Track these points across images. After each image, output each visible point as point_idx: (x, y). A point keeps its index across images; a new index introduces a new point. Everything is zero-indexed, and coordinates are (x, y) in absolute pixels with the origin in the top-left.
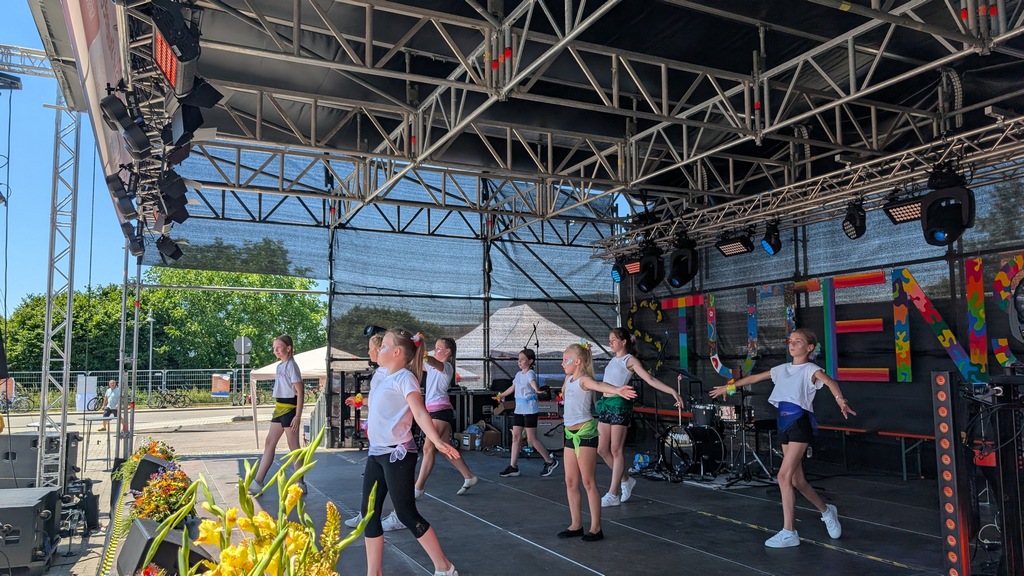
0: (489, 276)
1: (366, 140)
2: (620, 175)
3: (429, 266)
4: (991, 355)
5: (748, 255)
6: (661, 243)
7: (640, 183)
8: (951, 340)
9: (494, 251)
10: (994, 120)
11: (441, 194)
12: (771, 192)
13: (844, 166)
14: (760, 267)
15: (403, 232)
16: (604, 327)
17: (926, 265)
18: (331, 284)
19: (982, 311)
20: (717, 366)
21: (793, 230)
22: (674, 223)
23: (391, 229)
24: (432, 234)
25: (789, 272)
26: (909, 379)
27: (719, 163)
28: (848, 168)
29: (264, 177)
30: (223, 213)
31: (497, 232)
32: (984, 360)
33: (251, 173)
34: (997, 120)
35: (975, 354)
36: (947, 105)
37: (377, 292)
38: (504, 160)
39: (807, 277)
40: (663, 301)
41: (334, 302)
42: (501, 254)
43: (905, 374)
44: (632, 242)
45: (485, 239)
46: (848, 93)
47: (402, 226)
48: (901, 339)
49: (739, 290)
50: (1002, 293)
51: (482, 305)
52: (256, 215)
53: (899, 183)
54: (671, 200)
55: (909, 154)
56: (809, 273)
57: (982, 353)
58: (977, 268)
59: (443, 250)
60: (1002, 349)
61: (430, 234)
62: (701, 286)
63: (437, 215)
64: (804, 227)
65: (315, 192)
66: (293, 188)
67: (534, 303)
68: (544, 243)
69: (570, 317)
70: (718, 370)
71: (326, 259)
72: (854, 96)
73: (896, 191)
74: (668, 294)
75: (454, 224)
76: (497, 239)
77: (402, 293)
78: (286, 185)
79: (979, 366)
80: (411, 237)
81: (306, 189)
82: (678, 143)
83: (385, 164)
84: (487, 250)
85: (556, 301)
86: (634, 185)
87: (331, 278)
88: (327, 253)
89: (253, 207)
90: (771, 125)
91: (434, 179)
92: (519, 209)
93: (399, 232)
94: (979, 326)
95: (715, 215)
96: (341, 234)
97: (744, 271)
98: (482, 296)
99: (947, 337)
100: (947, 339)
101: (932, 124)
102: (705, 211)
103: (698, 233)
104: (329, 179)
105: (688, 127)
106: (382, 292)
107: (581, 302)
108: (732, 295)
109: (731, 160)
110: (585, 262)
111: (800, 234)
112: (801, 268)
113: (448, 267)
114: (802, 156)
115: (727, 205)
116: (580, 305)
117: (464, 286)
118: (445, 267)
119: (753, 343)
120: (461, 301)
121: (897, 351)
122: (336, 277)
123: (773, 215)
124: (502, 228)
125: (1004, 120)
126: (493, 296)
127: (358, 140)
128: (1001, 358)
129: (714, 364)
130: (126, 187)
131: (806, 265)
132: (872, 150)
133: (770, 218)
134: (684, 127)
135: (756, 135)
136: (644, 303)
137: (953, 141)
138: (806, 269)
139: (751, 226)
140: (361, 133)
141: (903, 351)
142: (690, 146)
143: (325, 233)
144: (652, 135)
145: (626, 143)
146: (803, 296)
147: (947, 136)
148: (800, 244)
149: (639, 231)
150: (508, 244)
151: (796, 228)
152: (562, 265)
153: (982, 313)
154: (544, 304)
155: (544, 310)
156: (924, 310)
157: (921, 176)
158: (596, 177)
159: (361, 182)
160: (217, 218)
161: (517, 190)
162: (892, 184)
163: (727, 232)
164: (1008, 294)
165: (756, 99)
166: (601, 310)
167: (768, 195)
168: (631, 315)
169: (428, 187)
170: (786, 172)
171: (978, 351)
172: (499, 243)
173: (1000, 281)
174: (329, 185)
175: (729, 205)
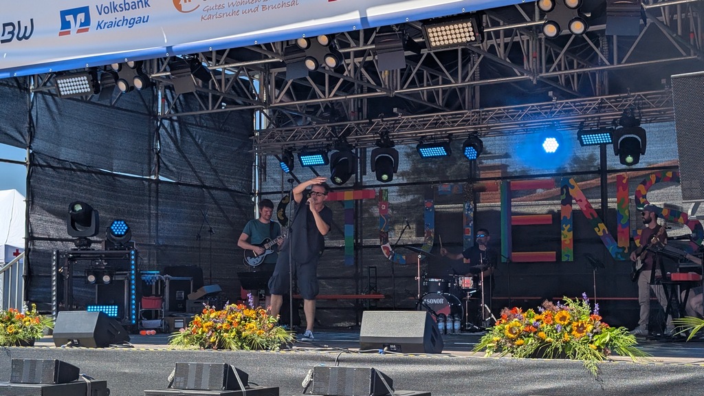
4: (632, 241)
7: (401, 93)
8: (604, 231)
18: (30, 154)
20: (388, 254)
25: (464, 174)
26: (571, 259)
28: (554, 101)
32: (627, 245)
35: (621, 240)
39: (480, 180)
43: (568, 256)
45: (156, 116)
48: (566, 230)
50: (641, 199)
55: (602, 99)
57: (626, 239)
58: (624, 181)
70: (389, 257)
79: (624, 248)
85: (207, 187)
86: (396, 93)
87: (30, 147)
90: (547, 71)
94: (624, 220)
98: (153, 178)
102: (410, 117)
103: (398, 135)
106: (74, 166)
107: (225, 189)
115: (435, 115)
119: (429, 233)
121: (563, 239)
122: (36, 147)
126: (161, 178)
129: (385, 252)
133: (472, 130)
135: (534, 76)
137: (634, 95)
141: (567, 239)
147: (631, 92)
153: (627, 213)
156: (585, 209)
164: (644, 200)
167: (478, 112)
171: (623, 238)
173: (640, 191)
175: (437, 116)
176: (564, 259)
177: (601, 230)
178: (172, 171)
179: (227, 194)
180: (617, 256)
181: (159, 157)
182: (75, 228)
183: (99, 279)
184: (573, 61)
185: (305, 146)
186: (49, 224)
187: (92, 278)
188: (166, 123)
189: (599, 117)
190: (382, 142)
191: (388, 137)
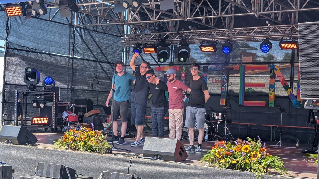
2: (183, 14)
15: (39, 18)
18: (7, 43)
24: (51, 21)
25: (223, 61)
26: (273, 106)
28: (268, 26)
35: (299, 98)
41: (8, 53)
43: (272, 104)
48: (272, 91)
59: (55, 30)
68: (96, 31)
77: (36, 51)
79: (300, 102)
80: (42, 21)
84: (73, 32)
85: (99, 62)
86: (188, 19)
90: (263, 11)
98: (70, 56)
106: (29, 50)
107: (108, 63)
113: (57, 39)
120: (62, 58)
122: (9, 39)
126: (75, 57)
132: (279, 21)
135: (256, 13)
139: (217, 41)
141: (272, 96)
145: (186, 1)
150: (83, 30)
152: (102, 43)
156: (282, 81)
163: (203, 41)
175: (210, 31)
176: (270, 105)
177: (289, 92)
178: (80, 53)
179: (109, 65)
180: (296, 105)
181: (74, 46)
182: (28, 80)
183: (38, 106)
184: (279, 6)
185: (146, 44)
186: (15, 77)
187: (35, 105)
188: (78, 29)
189: (291, 35)
190: (183, 43)
191: (185, 41)
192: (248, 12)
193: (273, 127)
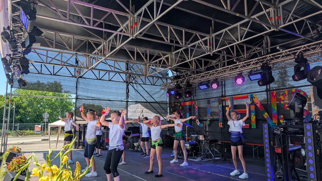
0: (128, 94)
1: (89, 50)
2: (169, 63)
3: (108, 90)
4: (279, 120)
5: (208, 89)
6: (182, 85)
7: (176, 66)
8: (267, 115)
9: (130, 86)
10: (279, 51)
11: (113, 68)
12: (215, 70)
13: (236, 63)
14: (211, 93)
15: (100, 79)
16: (164, 111)
17: (260, 93)
18: (76, 96)
19: (276, 107)
20: (198, 123)
21: (221, 82)
22: (185, 79)
23: (97, 79)
24: (110, 80)
25: (220, 95)
26: (255, 127)
27: (199, 61)
28: (238, 64)
29: (55, 60)
30: (41, 72)
31: (131, 80)
32: (276, 122)
33: (51, 59)
34: (280, 50)
35: (274, 120)
36: (266, 46)
37: (91, 99)
38: (134, 57)
39: (225, 96)
40: (182, 103)
41: (77, 101)
42: (132, 87)
43: (254, 126)
44: (173, 85)
45: (127, 82)
46: (238, 41)
47: (100, 78)
48: (253, 115)
49: (205, 100)
50: (282, 102)
51: (126, 103)
52: (52, 73)
53: (252, 68)
54: (185, 72)
55: (255, 60)
56: (226, 95)
57: (276, 120)
58: (274, 94)
59: (113, 86)
60: (281, 119)
61: (109, 80)
62: (193, 98)
63: (112, 74)
64: (224, 81)
65: (72, 66)
66: (65, 64)
67: (142, 103)
68: (146, 84)
69: (153, 107)
70: (198, 125)
71: (75, 88)
72: (240, 42)
73: (251, 71)
74: (184, 101)
75: (117, 77)
76: (131, 83)
77: (99, 99)
78: (63, 63)
79: (275, 123)
80: (103, 81)
81: (69, 65)
82: (187, 55)
83: (95, 58)
84: (128, 86)
85: (149, 102)
86: (174, 67)
87: (76, 94)
88: (75, 86)
89: (52, 70)
90: (215, 49)
91: (111, 63)
92: (138, 73)
93: (99, 79)
94: (275, 111)
95: (198, 77)
96: (80, 80)
97: (207, 94)
98: (126, 100)
99: (266, 115)
100: (266, 116)
101: (261, 51)
102: (195, 75)
103: (193, 82)
104: (77, 62)
105: (191, 49)
106: (93, 99)
108: (203, 101)
109: (203, 60)
110: (159, 90)
111: (223, 83)
112: (224, 94)
113: (115, 91)
114: (224, 60)
115: (202, 74)
116: (156, 104)
117: (120, 97)
118: (114, 91)
119: (209, 116)
120: (119, 102)
121: (252, 119)
122: (78, 93)
123: (215, 77)
124: (133, 79)
125: (282, 51)
126: (129, 100)
127: (87, 50)
128: (281, 121)
129: (197, 122)
130: (8, 62)
131: (225, 92)
132: (245, 58)
133: (215, 78)
134: (189, 49)
135: (211, 52)
136: (176, 103)
137: (268, 56)
138: (225, 94)
139: (209, 80)
140: (88, 47)
141: (253, 119)
142: (191, 55)
143: (75, 79)
144: (179, 52)
145: (171, 54)
146: (224, 102)
147: (266, 55)
148: (223, 86)
149: (175, 81)
150: (134, 84)
151: (222, 81)
152: (151, 91)
153: (276, 108)
154: (145, 103)
155: (146, 105)
156: (259, 107)
157: (259, 66)
158: (162, 64)
159: (87, 63)
160: (39, 73)
161: (138, 67)
162: (250, 69)
163: (201, 82)
164: (283, 102)
165: (211, 42)
166: (163, 106)
167: (214, 71)
168: (172, 107)
169: (109, 65)
170: (219, 64)
171: (275, 119)
172: (131, 84)
173: (281, 98)
174: (77, 64)
176: (252, 127)
180: (272, 126)
192: (206, 53)
193: (254, 145)
